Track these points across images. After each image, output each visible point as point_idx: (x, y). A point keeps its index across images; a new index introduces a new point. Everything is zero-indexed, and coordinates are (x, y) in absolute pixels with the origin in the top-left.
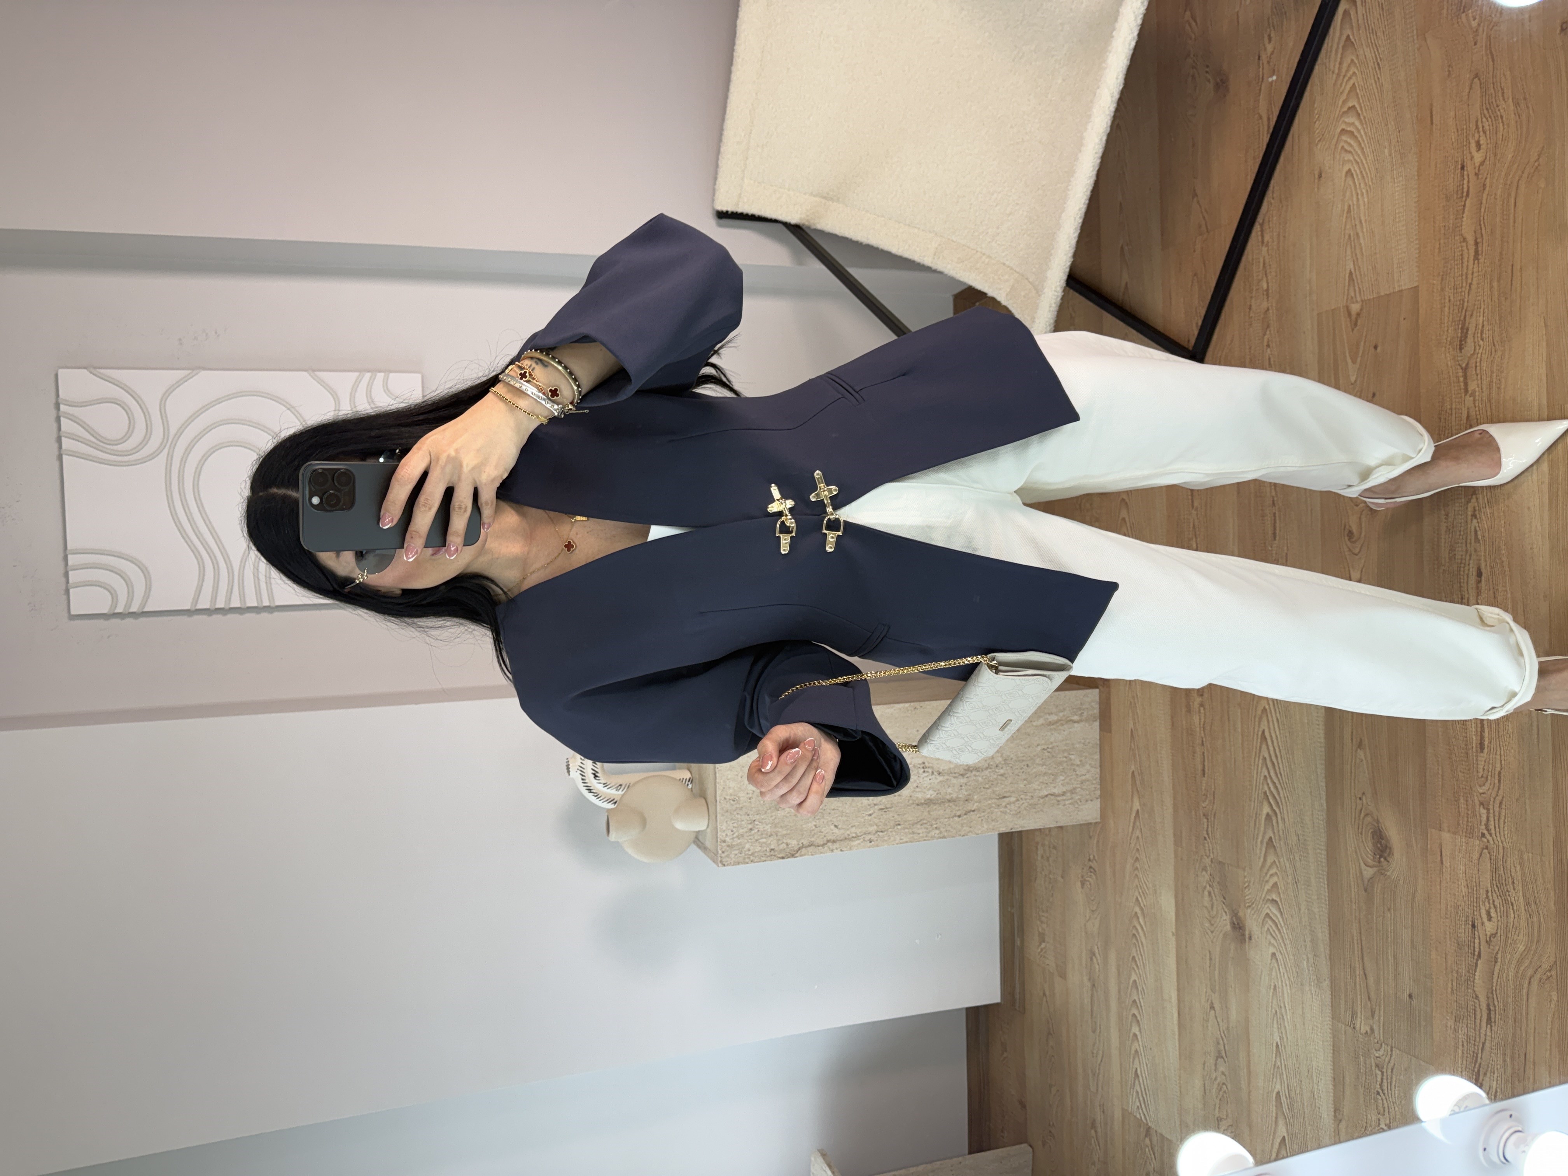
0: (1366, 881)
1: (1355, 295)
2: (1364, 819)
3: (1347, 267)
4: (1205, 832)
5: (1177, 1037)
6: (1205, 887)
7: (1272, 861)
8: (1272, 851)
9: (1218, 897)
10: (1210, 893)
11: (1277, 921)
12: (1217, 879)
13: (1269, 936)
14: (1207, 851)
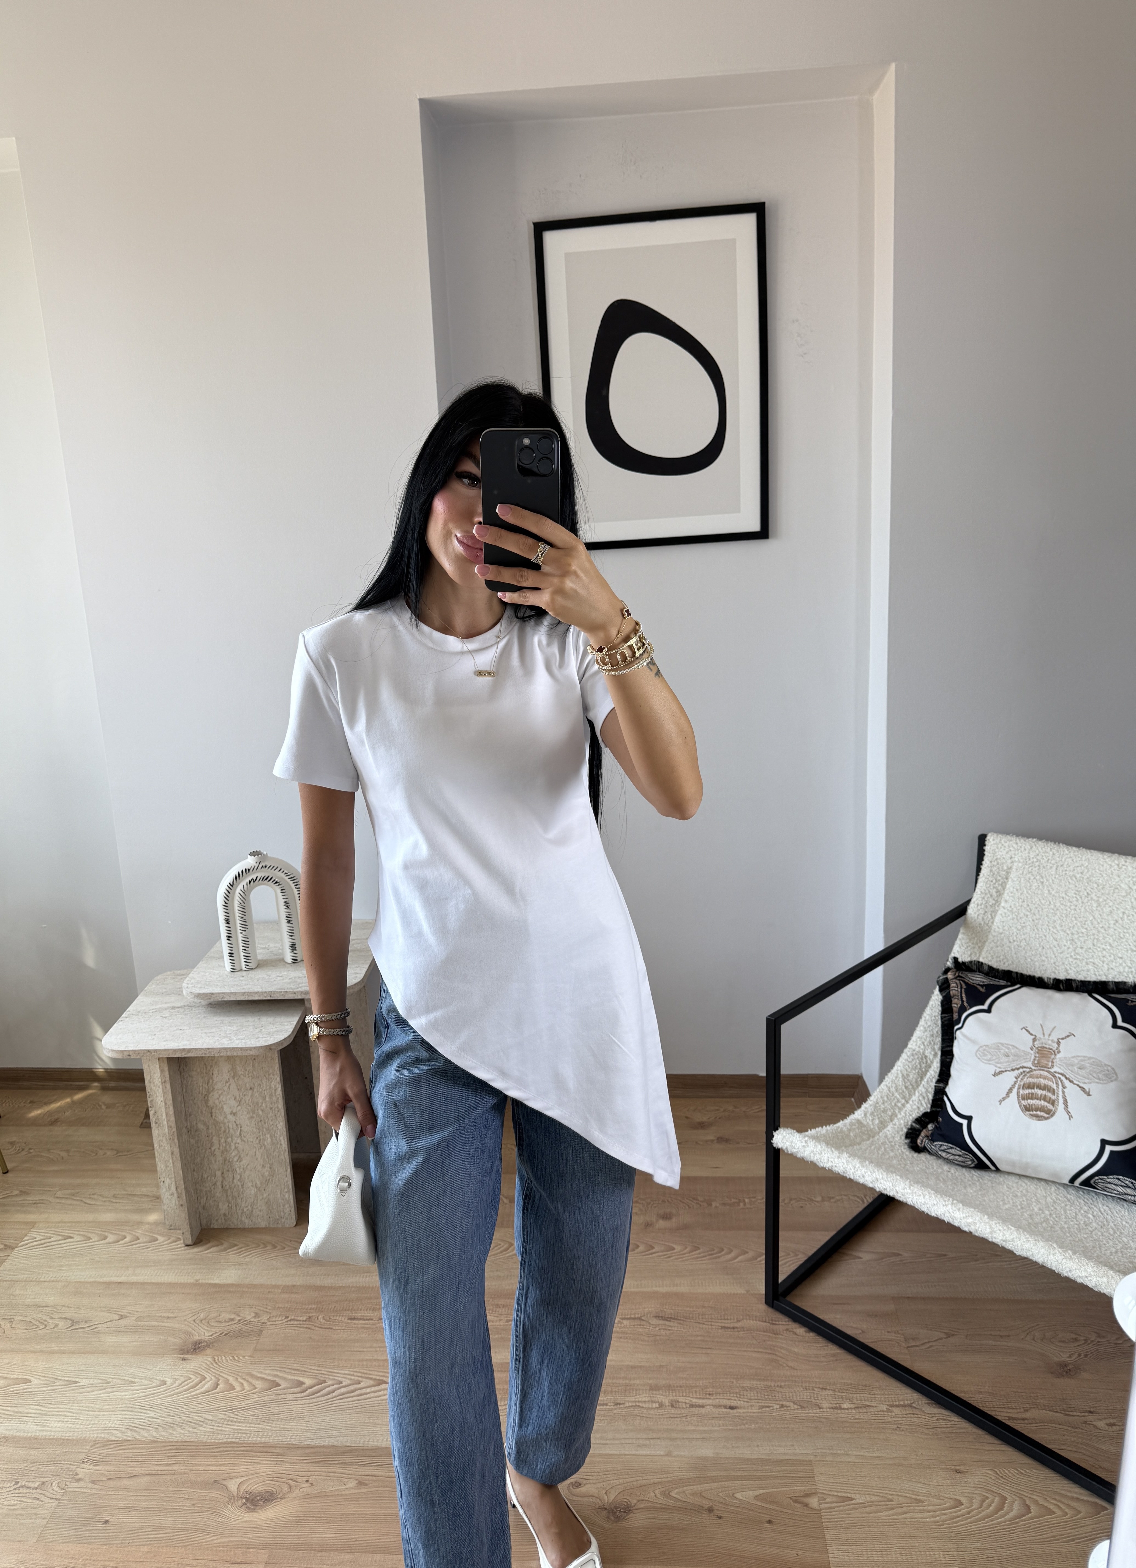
0: (224, 1482)
1: (827, 1502)
2: (286, 1483)
3: (858, 1496)
4: (293, 1317)
5: (98, 1280)
6: (239, 1316)
7: (257, 1386)
8: (266, 1385)
9: (227, 1328)
10: (232, 1320)
11: (197, 1388)
12: (245, 1328)
13: (182, 1379)
14: (274, 1319)
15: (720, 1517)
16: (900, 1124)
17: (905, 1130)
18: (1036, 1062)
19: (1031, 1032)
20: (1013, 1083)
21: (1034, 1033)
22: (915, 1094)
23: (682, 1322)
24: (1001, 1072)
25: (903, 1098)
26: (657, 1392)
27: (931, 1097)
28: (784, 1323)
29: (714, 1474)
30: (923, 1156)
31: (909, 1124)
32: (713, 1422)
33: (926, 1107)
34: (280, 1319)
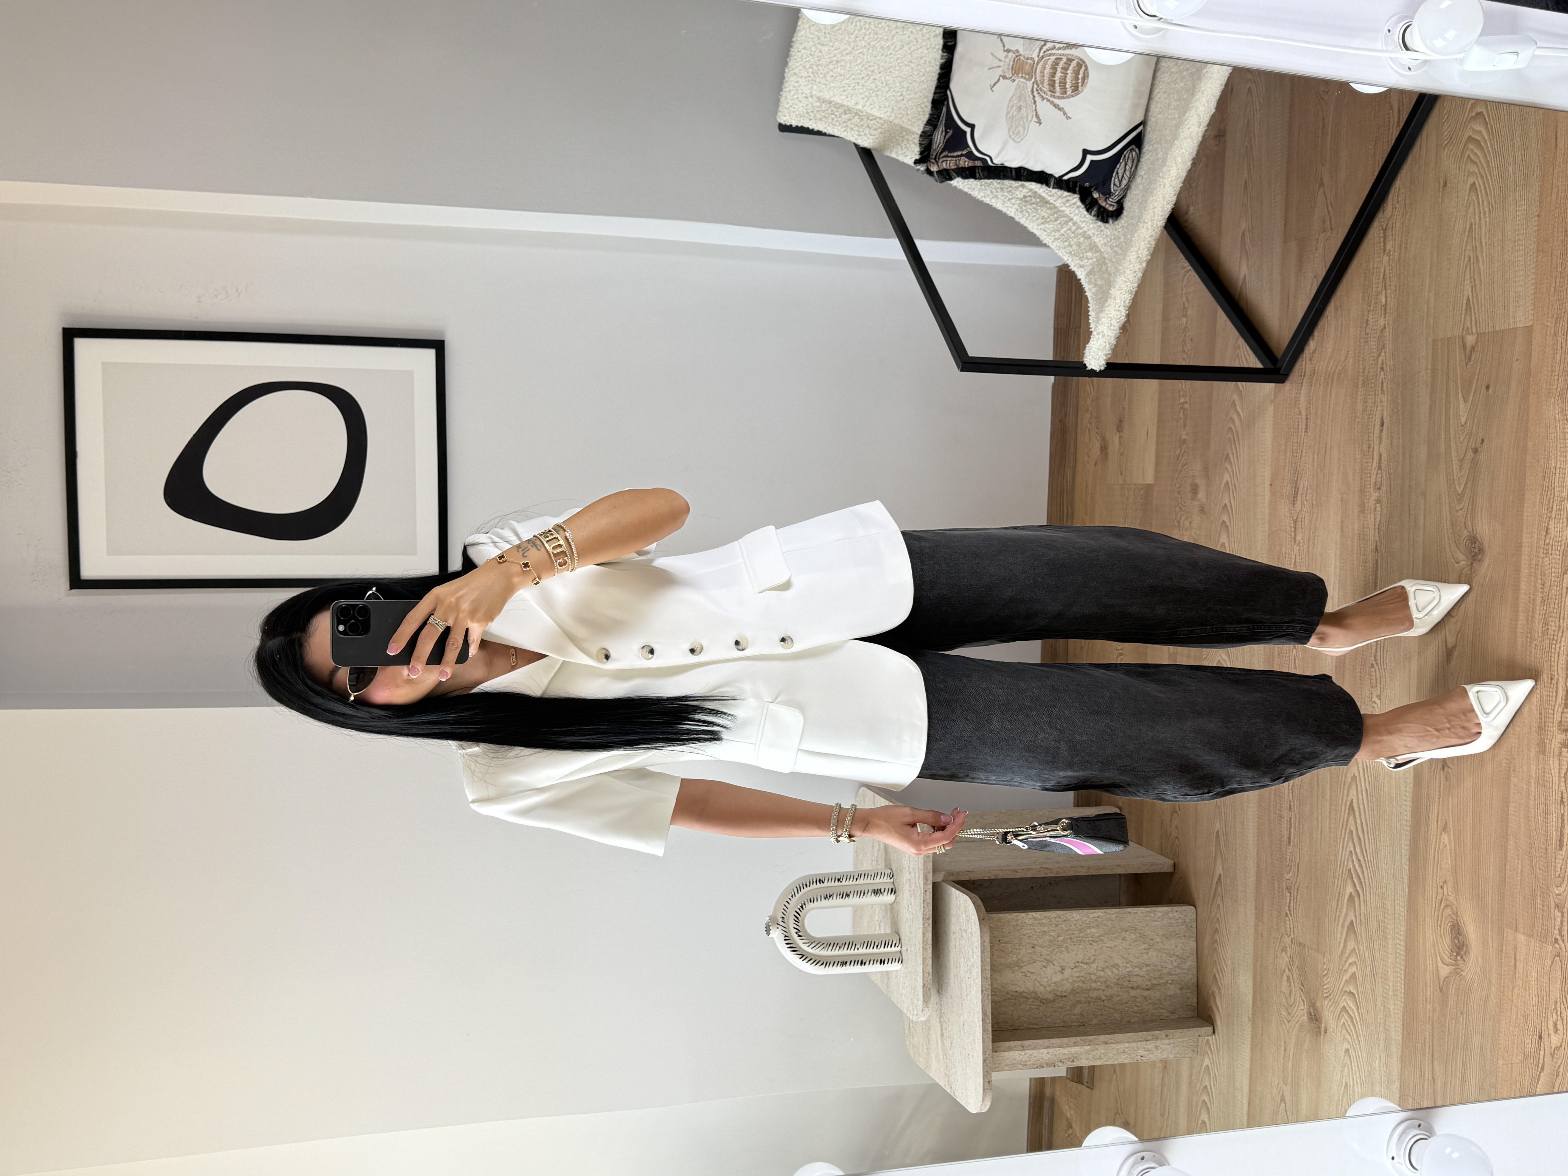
0: (1442, 981)
1: (1471, 324)
2: (1443, 910)
3: (1466, 293)
4: (1287, 908)
6: (1285, 970)
7: (1352, 947)
8: (1352, 936)
9: (1296, 984)
10: (1288, 977)
11: (1352, 1015)
12: (1296, 963)
13: (1344, 1031)
14: (1288, 930)
15: (1483, 441)
16: (1094, 227)
17: (1100, 223)
18: (1027, 77)
19: (996, 81)
20: (1049, 103)
21: (998, 78)
22: (1063, 211)
23: (1299, 476)
24: (1037, 116)
25: (1067, 224)
26: (1366, 505)
27: (1066, 193)
28: (1304, 364)
29: (1443, 445)
30: (1127, 205)
31: (1092, 217)
32: (1395, 445)
33: (1075, 199)
34: (1288, 923)
